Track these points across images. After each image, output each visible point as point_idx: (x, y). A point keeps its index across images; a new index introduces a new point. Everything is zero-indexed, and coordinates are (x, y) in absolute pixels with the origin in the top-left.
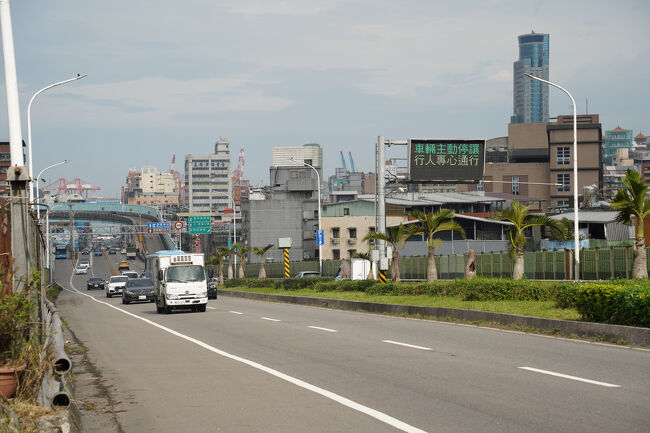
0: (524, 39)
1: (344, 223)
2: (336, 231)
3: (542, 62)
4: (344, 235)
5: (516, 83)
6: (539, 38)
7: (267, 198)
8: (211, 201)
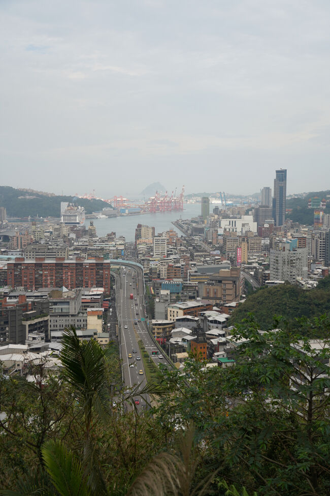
3: (284, 179)
4: (172, 312)
7: (160, 301)
8: (160, 251)
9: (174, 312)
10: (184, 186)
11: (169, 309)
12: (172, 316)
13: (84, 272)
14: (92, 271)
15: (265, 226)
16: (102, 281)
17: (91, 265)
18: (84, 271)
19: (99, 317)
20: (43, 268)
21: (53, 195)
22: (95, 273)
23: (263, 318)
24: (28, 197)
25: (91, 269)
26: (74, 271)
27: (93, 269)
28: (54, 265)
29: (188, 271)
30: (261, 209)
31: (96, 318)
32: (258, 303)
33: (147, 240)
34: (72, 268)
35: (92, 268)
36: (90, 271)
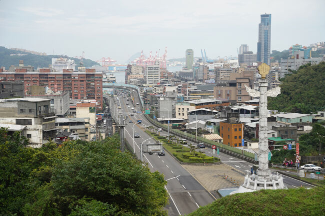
0: (262, 16)
1: (182, 107)
2: (179, 109)
3: (269, 24)
4: (181, 110)
5: (259, 31)
6: (267, 16)
7: (165, 99)
8: (154, 80)
9: (183, 109)
10: (166, 48)
11: (177, 107)
12: (181, 114)
13: (73, 85)
14: (82, 83)
15: (254, 65)
16: (94, 95)
17: (80, 76)
18: (73, 83)
19: (91, 110)
20: (25, 79)
21: (45, 55)
22: (85, 86)
23: (310, 100)
24: (19, 55)
25: (81, 81)
26: (62, 83)
27: (83, 81)
28: (38, 76)
29: (188, 89)
30: (245, 55)
31: (88, 110)
32: (302, 82)
33: (138, 75)
34: (59, 79)
35: (82, 79)
36: (79, 82)
